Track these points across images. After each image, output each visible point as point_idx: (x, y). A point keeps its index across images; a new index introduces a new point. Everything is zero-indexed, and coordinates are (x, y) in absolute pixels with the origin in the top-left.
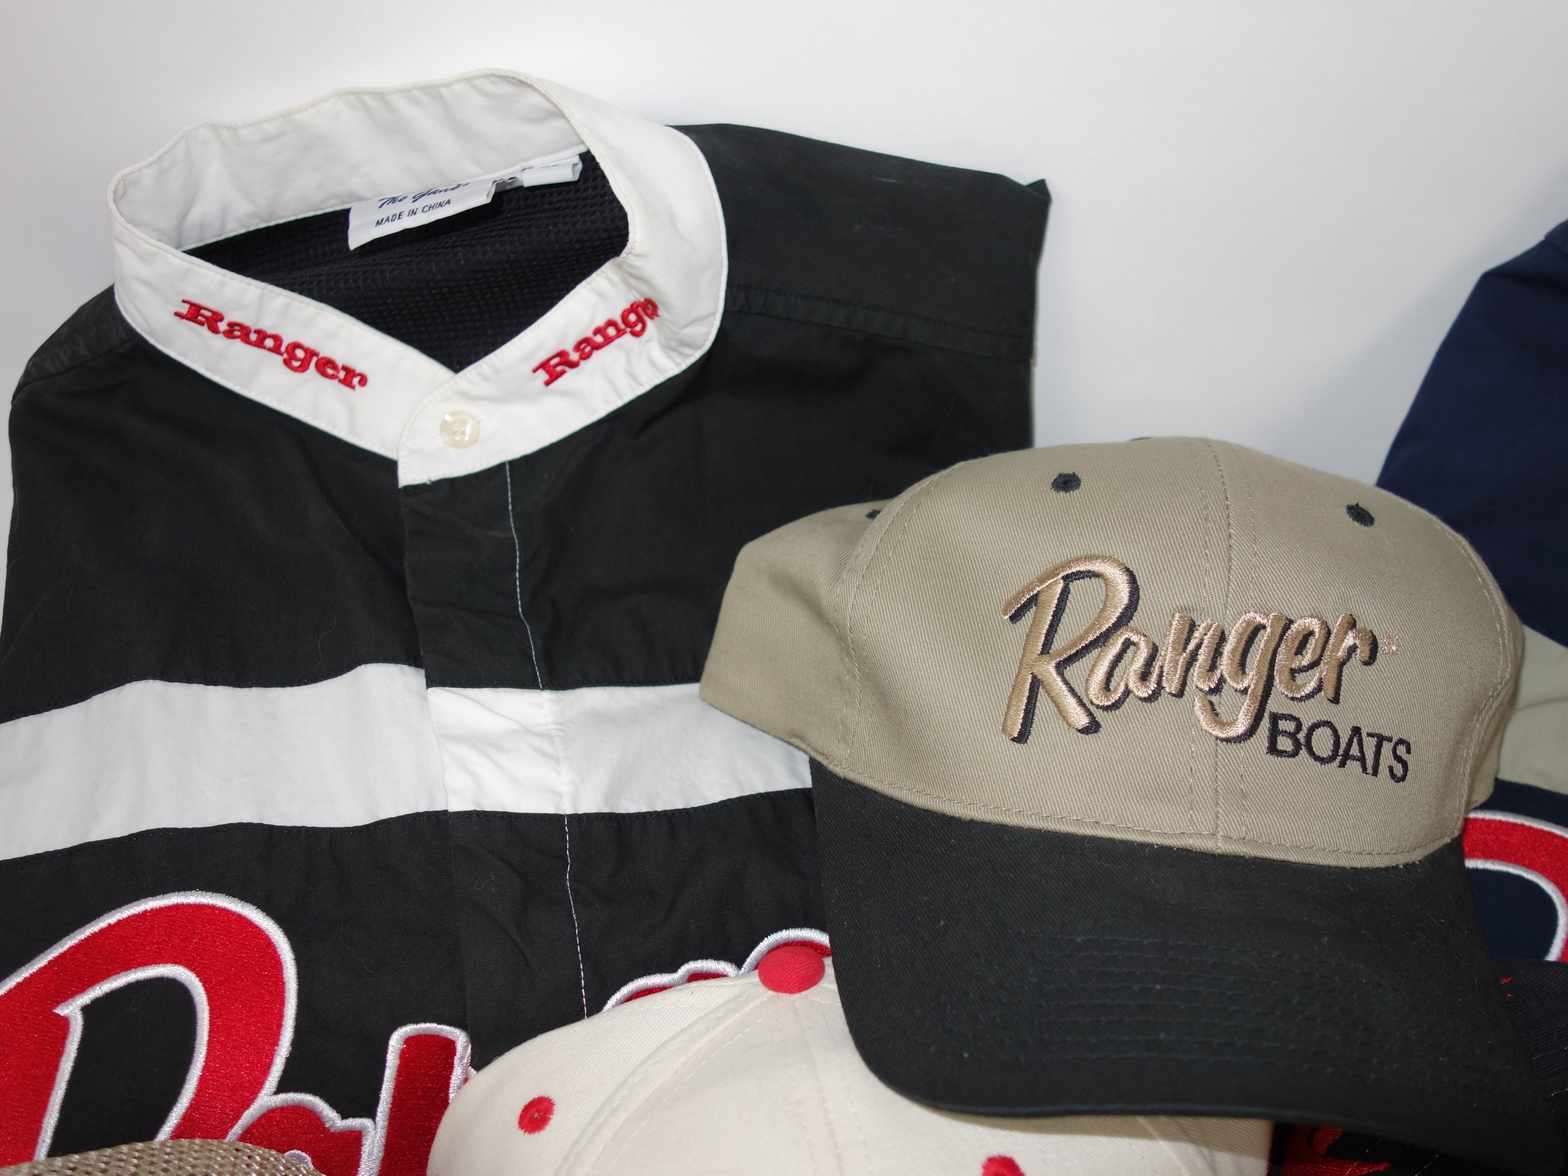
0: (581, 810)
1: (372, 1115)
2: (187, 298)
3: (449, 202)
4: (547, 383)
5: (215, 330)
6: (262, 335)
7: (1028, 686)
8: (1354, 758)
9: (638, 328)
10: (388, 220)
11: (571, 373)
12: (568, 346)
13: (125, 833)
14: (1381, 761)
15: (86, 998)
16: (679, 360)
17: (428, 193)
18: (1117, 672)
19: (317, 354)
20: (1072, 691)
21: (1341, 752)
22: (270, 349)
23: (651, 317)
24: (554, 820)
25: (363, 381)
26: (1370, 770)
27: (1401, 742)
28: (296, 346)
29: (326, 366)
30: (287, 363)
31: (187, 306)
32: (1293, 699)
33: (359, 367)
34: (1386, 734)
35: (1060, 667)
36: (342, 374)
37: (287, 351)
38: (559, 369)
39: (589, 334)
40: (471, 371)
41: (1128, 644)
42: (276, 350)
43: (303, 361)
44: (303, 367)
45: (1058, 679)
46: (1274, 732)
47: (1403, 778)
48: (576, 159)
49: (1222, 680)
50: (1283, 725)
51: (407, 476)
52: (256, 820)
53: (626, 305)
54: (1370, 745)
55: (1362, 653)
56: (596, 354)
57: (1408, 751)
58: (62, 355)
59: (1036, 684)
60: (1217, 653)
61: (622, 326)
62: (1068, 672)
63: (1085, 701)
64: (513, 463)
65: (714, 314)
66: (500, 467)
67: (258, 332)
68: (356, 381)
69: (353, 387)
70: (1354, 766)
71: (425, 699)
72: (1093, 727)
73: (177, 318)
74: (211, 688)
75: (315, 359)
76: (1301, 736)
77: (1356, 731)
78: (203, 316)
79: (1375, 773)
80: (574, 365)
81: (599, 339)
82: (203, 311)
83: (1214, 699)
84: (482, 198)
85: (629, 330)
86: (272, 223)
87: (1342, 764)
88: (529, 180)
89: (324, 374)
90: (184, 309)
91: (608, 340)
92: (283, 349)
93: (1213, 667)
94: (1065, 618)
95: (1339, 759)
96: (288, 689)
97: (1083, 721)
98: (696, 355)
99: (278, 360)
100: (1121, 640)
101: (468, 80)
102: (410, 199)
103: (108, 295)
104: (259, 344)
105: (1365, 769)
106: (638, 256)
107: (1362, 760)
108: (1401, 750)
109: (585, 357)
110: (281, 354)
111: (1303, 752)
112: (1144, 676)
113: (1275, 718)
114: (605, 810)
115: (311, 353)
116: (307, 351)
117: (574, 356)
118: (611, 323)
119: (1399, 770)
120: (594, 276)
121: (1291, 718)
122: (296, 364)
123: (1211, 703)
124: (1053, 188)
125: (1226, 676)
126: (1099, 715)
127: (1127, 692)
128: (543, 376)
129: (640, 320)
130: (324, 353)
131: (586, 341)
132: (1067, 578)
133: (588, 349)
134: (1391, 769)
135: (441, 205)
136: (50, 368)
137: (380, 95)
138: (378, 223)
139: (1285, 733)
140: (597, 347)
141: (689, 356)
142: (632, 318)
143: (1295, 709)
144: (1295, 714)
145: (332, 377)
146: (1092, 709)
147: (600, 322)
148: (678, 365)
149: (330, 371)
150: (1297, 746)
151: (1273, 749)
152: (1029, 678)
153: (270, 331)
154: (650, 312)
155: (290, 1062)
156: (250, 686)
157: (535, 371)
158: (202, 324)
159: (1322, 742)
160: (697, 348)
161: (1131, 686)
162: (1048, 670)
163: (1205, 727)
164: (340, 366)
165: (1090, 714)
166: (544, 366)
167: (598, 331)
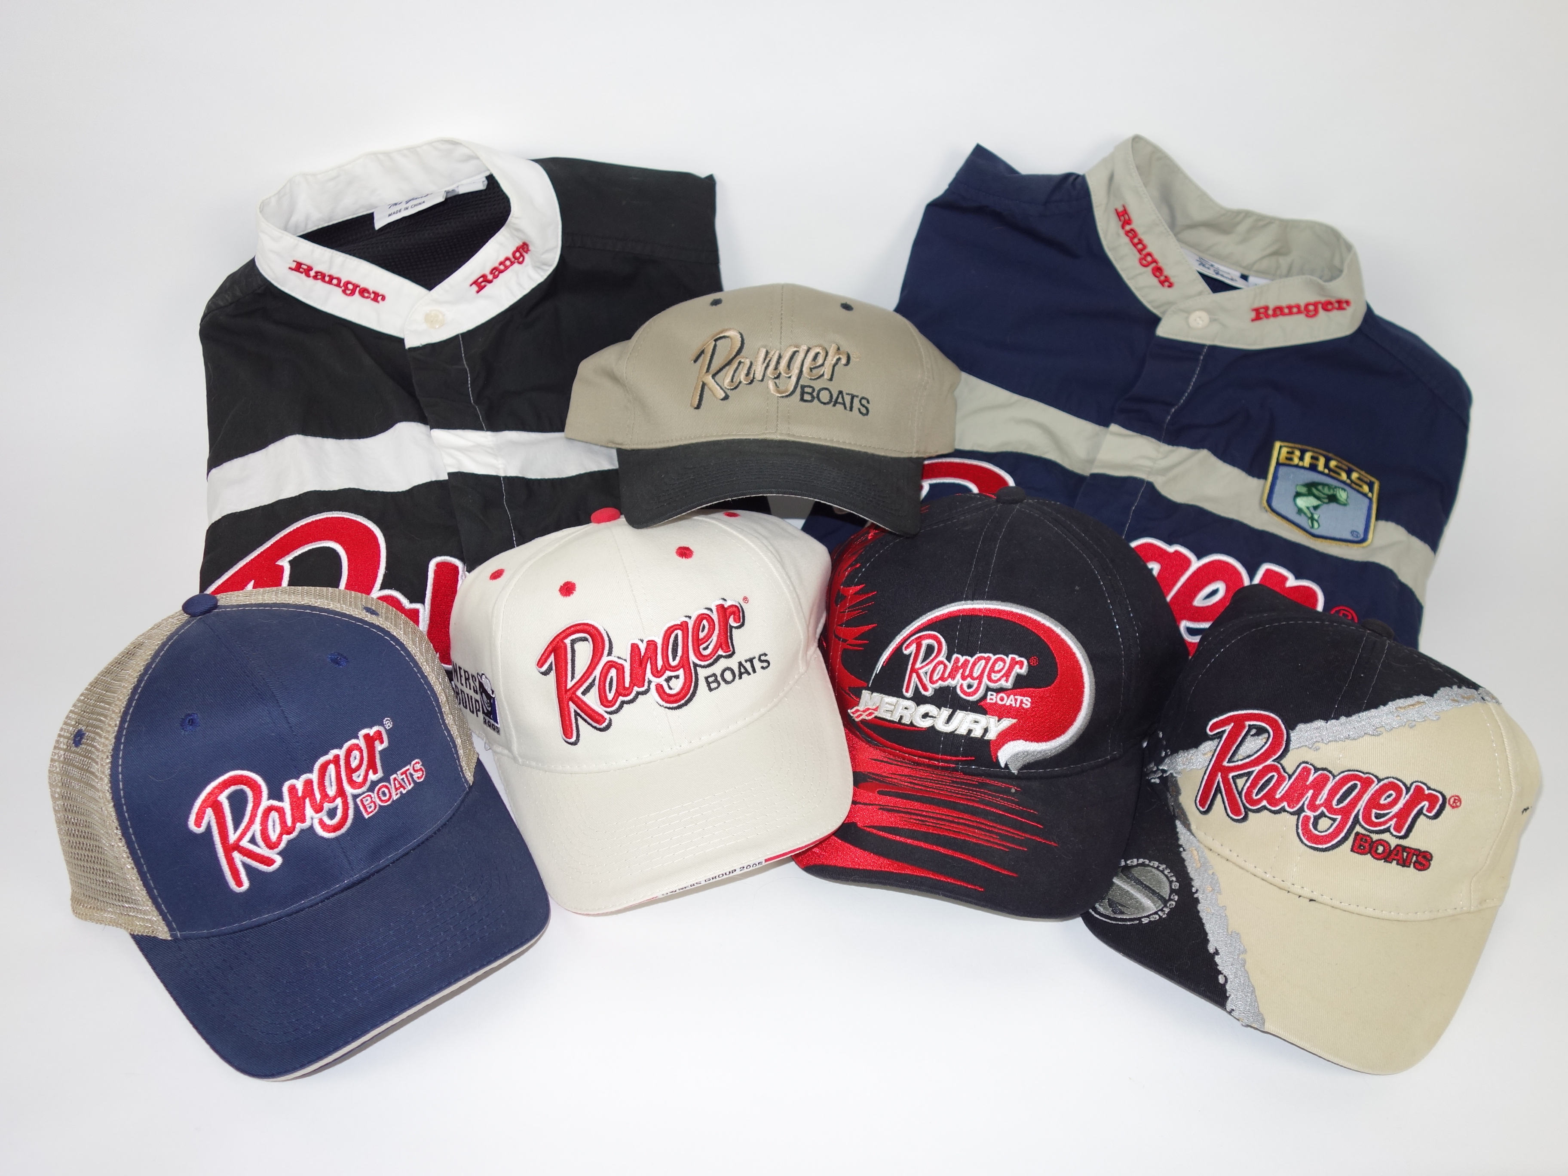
0: (508, 475)
1: (423, 602)
2: (295, 259)
3: (424, 202)
4: (478, 292)
5: (308, 275)
6: (331, 278)
7: (700, 386)
8: (840, 403)
9: (521, 259)
10: (394, 213)
11: (489, 286)
12: (487, 272)
13: (297, 494)
14: (854, 405)
15: (291, 557)
16: (542, 273)
17: (413, 199)
18: (736, 375)
19: (359, 286)
20: (718, 384)
21: (833, 400)
22: (335, 285)
23: (526, 252)
24: (497, 478)
25: (383, 298)
26: (848, 408)
27: (863, 398)
28: (348, 283)
29: (364, 292)
30: (344, 292)
31: (295, 263)
32: (811, 379)
33: (381, 291)
34: (855, 394)
35: (714, 376)
36: (372, 296)
37: (344, 285)
38: (483, 284)
39: (497, 265)
40: (439, 288)
41: (740, 363)
42: (338, 285)
43: (352, 290)
44: (353, 293)
45: (713, 380)
46: (803, 393)
47: (867, 414)
48: (484, 179)
49: (780, 374)
50: (807, 390)
51: (408, 344)
52: (356, 487)
53: (514, 249)
54: (848, 399)
55: (844, 361)
56: (501, 275)
57: (868, 402)
58: (227, 296)
59: (704, 385)
60: (778, 363)
61: (513, 260)
62: (717, 378)
63: (723, 388)
64: (463, 335)
65: (556, 247)
66: (457, 337)
67: (329, 276)
68: (380, 298)
69: (378, 302)
70: (840, 407)
71: (430, 436)
72: (726, 397)
73: (290, 270)
74: (325, 439)
75: (358, 289)
76: (815, 394)
77: (841, 392)
78: (303, 268)
79: (851, 409)
80: (490, 282)
81: (502, 267)
82: (303, 266)
83: (777, 381)
84: (441, 199)
85: (516, 261)
86: (331, 224)
87: (834, 405)
88: (462, 190)
89: (363, 296)
90: (294, 265)
91: (507, 268)
92: (342, 284)
93: (776, 368)
94: (715, 357)
95: (832, 403)
96: (362, 440)
97: (724, 395)
98: (550, 270)
99: (339, 290)
100: (738, 361)
101: (430, 143)
102: (404, 203)
103: (252, 262)
104: (330, 282)
105: (845, 408)
106: (516, 218)
107: (844, 404)
108: (864, 402)
109: (496, 277)
110: (341, 287)
111: (816, 400)
112: (748, 374)
113: (803, 387)
114: (520, 475)
115: (356, 286)
116: (353, 285)
117: (490, 277)
118: (507, 259)
119: (864, 410)
120: (497, 235)
121: (810, 387)
122: (348, 292)
123: (775, 383)
124: (718, 178)
125: (782, 372)
126: (729, 392)
127: (740, 382)
128: (475, 288)
129: (522, 255)
130: (363, 285)
131: (495, 269)
132: (716, 340)
133: (497, 273)
134: (859, 410)
135: (420, 204)
136: (222, 304)
137: (387, 154)
138: (390, 215)
139: (807, 393)
140: (501, 272)
141: (547, 270)
142: (518, 255)
143: (812, 383)
144: (812, 385)
145: (367, 298)
146: (726, 391)
147: (502, 259)
148: (542, 276)
149: (366, 295)
150: (813, 397)
151: (802, 399)
152: (701, 383)
153: (335, 276)
154: (526, 249)
155: (385, 576)
156: (344, 439)
157: (471, 285)
158: (302, 273)
159: (825, 396)
160: (551, 266)
161: (742, 380)
162: (709, 379)
163: (772, 392)
164: (371, 292)
165: (725, 392)
166: (475, 282)
167: (501, 263)
